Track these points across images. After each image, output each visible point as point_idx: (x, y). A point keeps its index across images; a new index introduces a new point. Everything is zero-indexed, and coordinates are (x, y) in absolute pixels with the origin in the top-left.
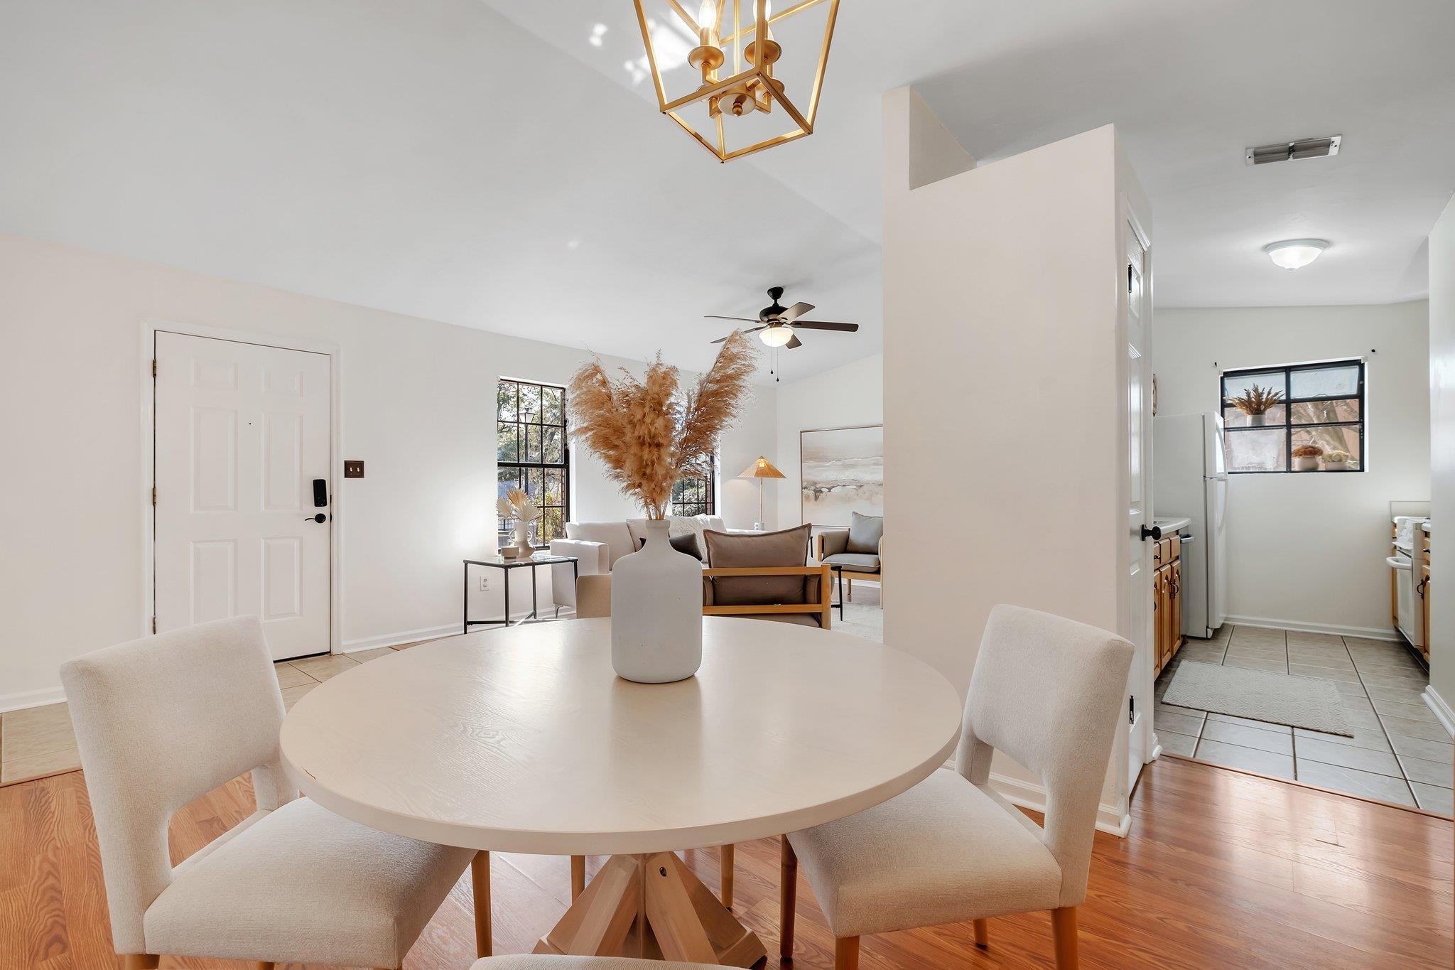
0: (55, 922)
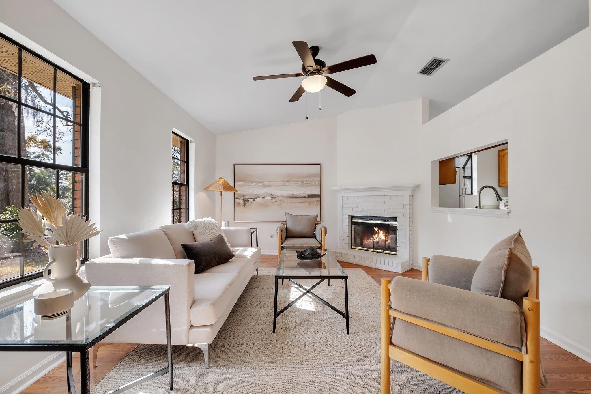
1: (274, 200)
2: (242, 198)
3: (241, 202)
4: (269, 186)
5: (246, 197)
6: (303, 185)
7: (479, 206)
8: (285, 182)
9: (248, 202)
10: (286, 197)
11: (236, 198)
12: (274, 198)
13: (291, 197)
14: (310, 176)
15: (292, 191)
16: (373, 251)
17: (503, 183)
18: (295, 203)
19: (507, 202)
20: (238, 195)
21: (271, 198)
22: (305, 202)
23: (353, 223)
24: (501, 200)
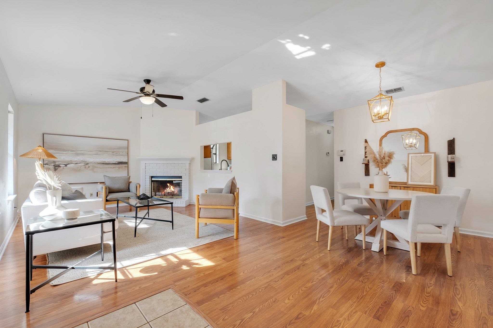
0: (452, 321)
1: (87, 166)
2: (53, 164)
3: (52, 167)
4: (83, 154)
5: (57, 163)
6: (113, 155)
7: (221, 169)
8: (98, 152)
9: (59, 168)
10: (99, 163)
11: (46, 164)
12: (87, 164)
13: (103, 164)
14: (119, 148)
15: (104, 159)
16: (167, 198)
17: (229, 158)
18: (106, 168)
19: (231, 167)
20: (47, 162)
21: (84, 164)
22: (115, 167)
23: (152, 181)
24: (229, 166)
